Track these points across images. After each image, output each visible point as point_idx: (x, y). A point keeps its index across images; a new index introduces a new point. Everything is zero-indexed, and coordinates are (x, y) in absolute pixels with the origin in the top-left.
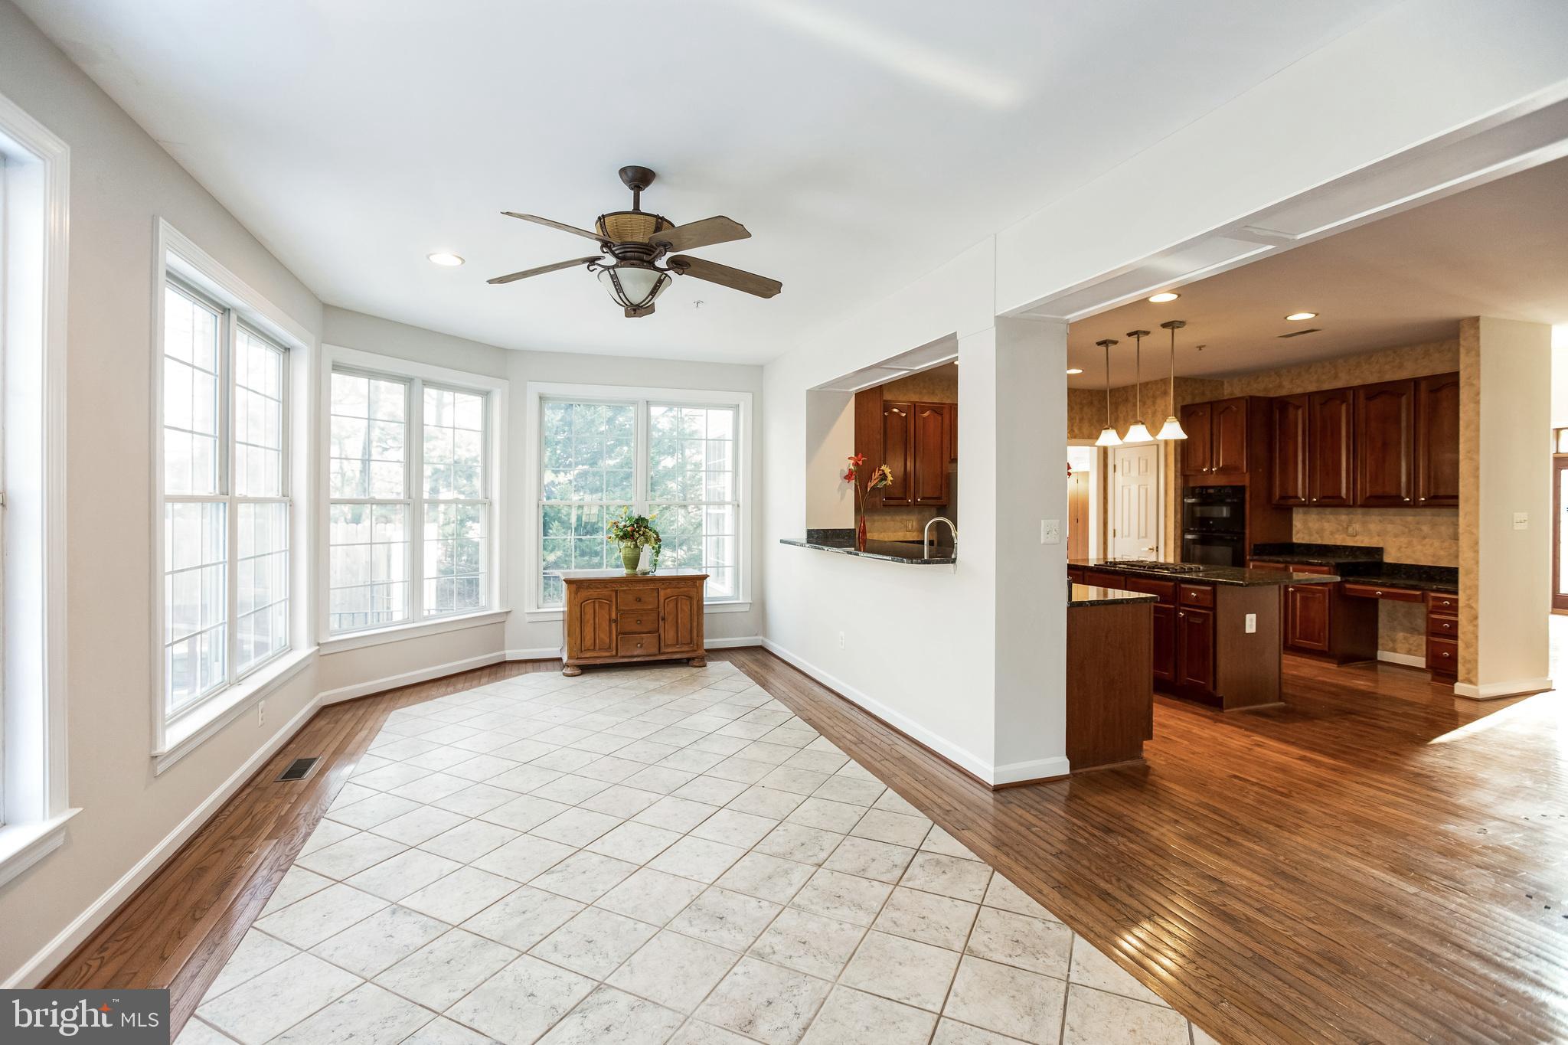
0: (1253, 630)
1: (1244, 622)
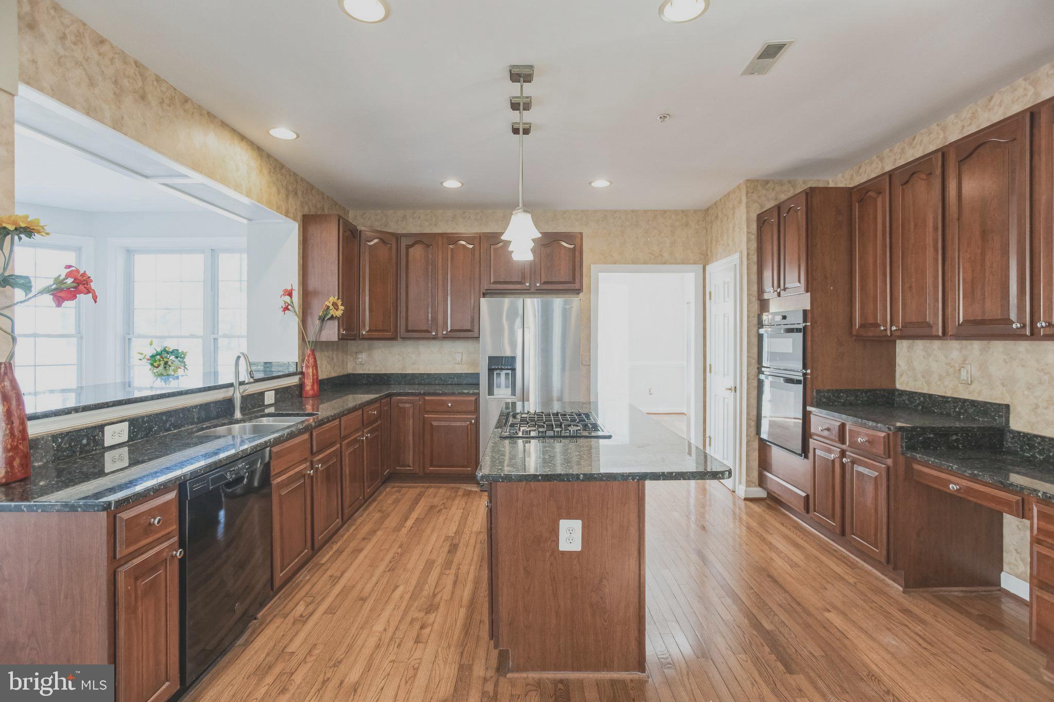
0: (576, 546)
1: (554, 532)
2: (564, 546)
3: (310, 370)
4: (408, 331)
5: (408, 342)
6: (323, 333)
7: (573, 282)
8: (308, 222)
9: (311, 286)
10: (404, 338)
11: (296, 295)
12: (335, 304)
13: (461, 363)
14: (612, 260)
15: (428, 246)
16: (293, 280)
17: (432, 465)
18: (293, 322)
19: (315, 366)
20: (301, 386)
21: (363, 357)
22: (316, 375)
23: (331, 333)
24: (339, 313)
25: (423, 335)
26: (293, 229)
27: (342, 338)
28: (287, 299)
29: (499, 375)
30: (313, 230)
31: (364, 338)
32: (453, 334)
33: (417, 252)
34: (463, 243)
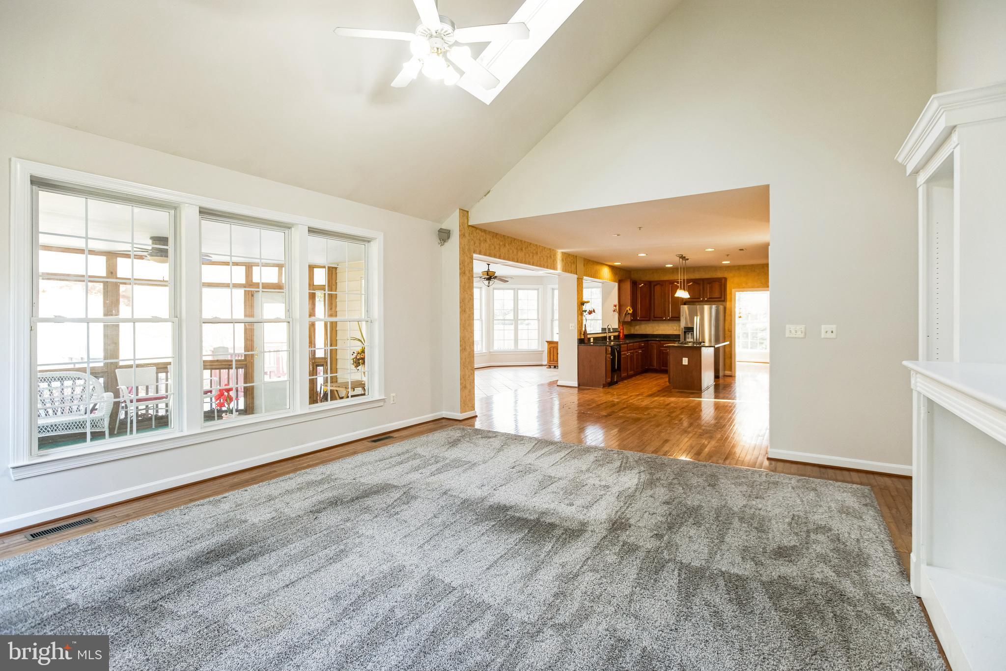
1: (682, 360)
2: (684, 363)
3: (622, 331)
4: (654, 317)
5: (655, 322)
6: (626, 318)
7: (721, 298)
8: (620, 282)
9: (622, 303)
10: (653, 320)
11: (617, 306)
12: (630, 309)
13: (676, 330)
14: (743, 287)
15: (662, 285)
16: (616, 302)
17: (663, 367)
18: (616, 315)
19: (623, 329)
20: (619, 336)
21: (637, 327)
22: (623, 332)
23: (628, 319)
24: (631, 312)
25: (660, 319)
26: (617, 284)
27: (632, 320)
28: (615, 308)
29: (688, 334)
30: (623, 285)
31: (639, 320)
32: (672, 319)
33: (658, 288)
34: (676, 283)
